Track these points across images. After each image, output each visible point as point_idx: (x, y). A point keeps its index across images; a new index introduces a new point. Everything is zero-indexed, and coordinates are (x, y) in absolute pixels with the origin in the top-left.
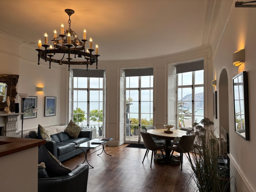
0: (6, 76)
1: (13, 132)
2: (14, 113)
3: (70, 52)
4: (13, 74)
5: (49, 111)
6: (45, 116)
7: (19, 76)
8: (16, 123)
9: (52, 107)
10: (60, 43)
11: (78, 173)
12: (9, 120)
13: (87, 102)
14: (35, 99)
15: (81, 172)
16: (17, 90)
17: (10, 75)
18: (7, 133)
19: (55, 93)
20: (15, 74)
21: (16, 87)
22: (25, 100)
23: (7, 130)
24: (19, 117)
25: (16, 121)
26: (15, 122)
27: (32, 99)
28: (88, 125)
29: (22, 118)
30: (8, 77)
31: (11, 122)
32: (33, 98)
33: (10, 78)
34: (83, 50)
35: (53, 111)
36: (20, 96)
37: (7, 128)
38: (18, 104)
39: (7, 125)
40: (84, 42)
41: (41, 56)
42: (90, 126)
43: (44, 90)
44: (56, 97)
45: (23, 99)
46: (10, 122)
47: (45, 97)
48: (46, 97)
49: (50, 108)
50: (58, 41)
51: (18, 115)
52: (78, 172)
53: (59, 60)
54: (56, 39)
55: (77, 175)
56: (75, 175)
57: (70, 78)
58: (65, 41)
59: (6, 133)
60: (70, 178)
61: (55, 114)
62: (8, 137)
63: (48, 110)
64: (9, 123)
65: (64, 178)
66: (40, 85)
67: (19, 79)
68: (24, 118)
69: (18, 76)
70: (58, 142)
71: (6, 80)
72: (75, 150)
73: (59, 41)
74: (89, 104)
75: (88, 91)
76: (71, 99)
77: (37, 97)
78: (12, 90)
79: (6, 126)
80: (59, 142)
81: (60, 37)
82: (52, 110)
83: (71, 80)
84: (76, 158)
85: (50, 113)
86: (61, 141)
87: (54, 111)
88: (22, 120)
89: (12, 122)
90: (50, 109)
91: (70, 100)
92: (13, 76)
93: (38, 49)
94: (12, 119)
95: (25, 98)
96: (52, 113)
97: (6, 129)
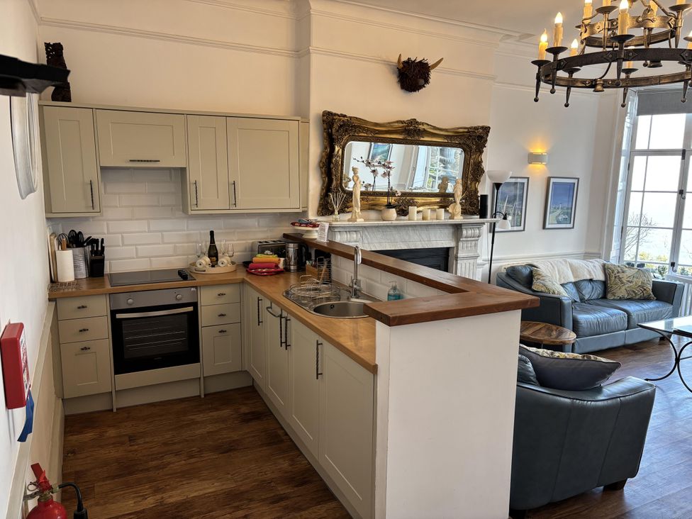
0: (464, 132)
1: (472, 261)
2: (476, 219)
3: (623, 56)
4: (476, 126)
5: (557, 217)
6: (544, 227)
7: (490, 128)
8: (477, 240)
9: (566, 205)
10: (599, 30)
11: (620, 397)
12: (464, 232)
13: (676, 194)
14: (524, 183)
15: (627, 397)
16: (483, 164)
17: (470, 128)
18: (459, 261)
19: (577, 167)
20: (481, 125)
21: (483, 156)
22: (500, 188)
23: (460, 255)
24: (485, 228)
25: (479, 237)
26: (477, 238)
27: (516, 183)
28: (673, 264)
29: (493, 230)
30: (467, 132)
31: (469, 239)
32: (519, 180)
33: (471, 136)
34: (672, 37)
35: (567, 217)
36: (490, 177)
37: (459, 252)
38: (484, 198)
39: (460, 244)
40: (678, 12)
41: (543, 78)
42: (679, 269)
43: (547, 158)
44: (578, 179)
45: (498, 186)
46: (466, 237)
47: (549, 179)
48: (552, 179)
49: (558, 208)
50: (592, 26)
51: (484, 223)
52: (618, 395)
53: (595, 80)
54: (587, 22)
55: (614, 400)
56: (609, 402)
57: (627, 120)
58: (613, 24)
59: (457, 260)
60: (593, 403)
61: (571, 226)
62: (460, 277)
63: (553, 212)
64: (464, 239)
65: (577, 399)
66: (539, 150)
67: (491, 138)
68: (497, 229)
69: (486, 130)
70: (575, 301)
71: (461, 142)
72: (623, 331)
73: (596, 28)
74: (684, 198)
75: (683, 158)
76: (625, 183)
77: (528, 178)
78: (474, 163)
79: (457, 247)
80: (578, 300)
81: (599, 14)
82: (564, 214)
83: (629, 125)
84: (625, 351)
85: (559, 222)
86: (582, 300)
87: (569, 217)
88: (491, 234)
89: (471, 237)
90: (559, 211)
91: (621, 186)
92: (478, 129)
93: (537, 59)
94: (470, 232)
95: (501, 184)
96: (565, 221)
97: (457, 253)
